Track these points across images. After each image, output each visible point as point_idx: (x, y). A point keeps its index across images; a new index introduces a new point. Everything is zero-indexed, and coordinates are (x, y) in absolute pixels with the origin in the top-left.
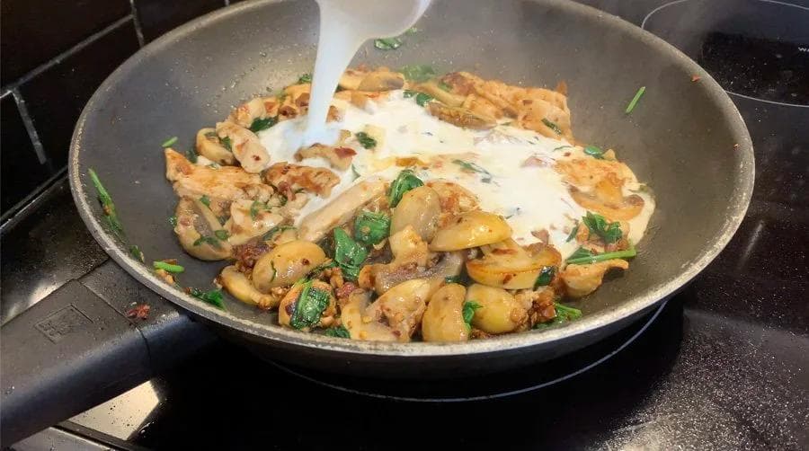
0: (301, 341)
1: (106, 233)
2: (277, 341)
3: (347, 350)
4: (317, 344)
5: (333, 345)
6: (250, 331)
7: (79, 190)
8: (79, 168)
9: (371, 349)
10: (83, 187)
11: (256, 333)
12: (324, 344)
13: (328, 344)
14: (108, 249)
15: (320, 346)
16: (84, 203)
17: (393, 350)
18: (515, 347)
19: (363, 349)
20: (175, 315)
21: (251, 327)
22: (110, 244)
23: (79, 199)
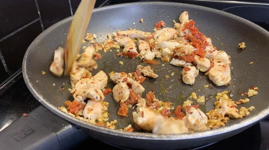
0: (127, 135)
1: (39, 94)
2: (116, 136)
3: (148, 139)
4: (134, 136)
5: (141, 137)
6: (104, 132)
7: (27, 78)
8: (27, 70)
9: (158, 137)
10: (28, 77)
11: (107, 133)
12: (137, 136)
13: (139, 136)
14: (40, 101)
15: (135, 137)
16: (29, 83)
17: (168, 137)
18: (220, 133)
19: (154, 138)
20: (70, 126)
21: (104, 130)
22: (41, 98)
23: (27, 82)
